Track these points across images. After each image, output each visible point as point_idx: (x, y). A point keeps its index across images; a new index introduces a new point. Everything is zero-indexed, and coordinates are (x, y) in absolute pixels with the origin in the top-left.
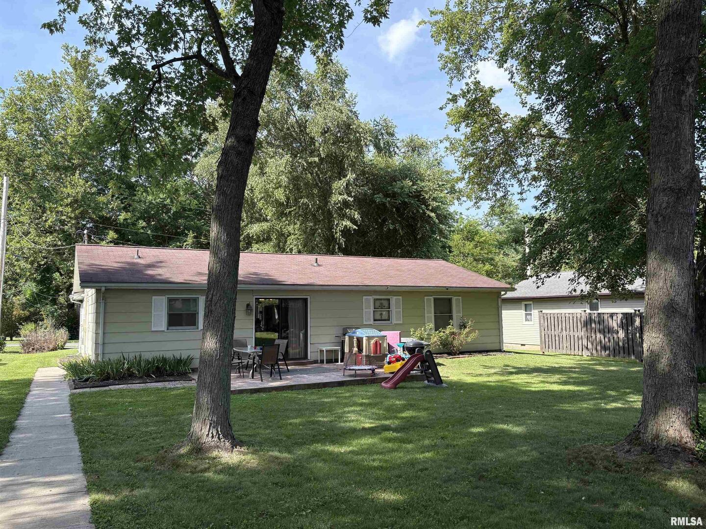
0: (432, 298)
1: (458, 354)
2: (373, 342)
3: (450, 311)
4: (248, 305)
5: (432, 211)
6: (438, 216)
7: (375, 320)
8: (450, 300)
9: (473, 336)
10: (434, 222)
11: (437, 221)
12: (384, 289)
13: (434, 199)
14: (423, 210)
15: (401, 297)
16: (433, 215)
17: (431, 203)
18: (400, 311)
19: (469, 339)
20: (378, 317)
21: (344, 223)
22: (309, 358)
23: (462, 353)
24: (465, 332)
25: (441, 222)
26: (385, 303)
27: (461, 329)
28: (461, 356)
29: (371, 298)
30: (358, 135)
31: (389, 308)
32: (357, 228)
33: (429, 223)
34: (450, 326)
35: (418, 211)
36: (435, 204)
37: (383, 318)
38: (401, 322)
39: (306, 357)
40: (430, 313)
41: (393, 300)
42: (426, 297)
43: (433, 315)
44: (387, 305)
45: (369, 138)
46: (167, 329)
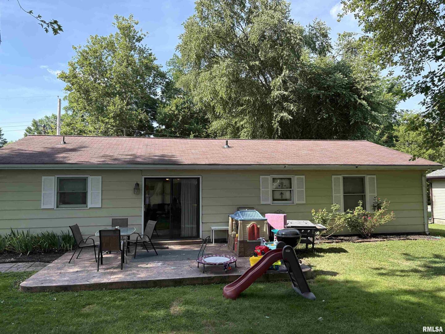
0: (341, 177)
1: (371, 237)
2: (249, 226)
3: (363, 191)
4: (137, 185)
5: (364, 99)
6: (369, 104)
7: (274, 200)
8: (362, 180)
9: (387, 218)
10: (367, 109)
11: (369, 108)
12: (282, 168)
13: (367, 89)
14: (355, 99)
15: (304, 177)
16: (364, 102)
17: (363, 92)
18: (303, 191)
19: (383, 222)
20: (278, 196)
21: (281, 115)
22: (201, 237)
23: (375, 235)
24: (378, 214)
25: (374, 109)
26: (286, 183)
27: (374, 209)
28: (373, 239)
29: (270, 178)
30: (288, 35)
31: (291, 188)
32: (292, 118)
33: (362, 111)
34: (359, 207)
35: (350, 100)
36: (366, 93)
37: (284, 198)
38: (304, 202)
39: (198, 236)
40: (338, 193)
41: (295, 180)
42: (333, 177)
43: (341, 195)
44: (288, 185)
45: (298, 37)
46: (57, 207)
